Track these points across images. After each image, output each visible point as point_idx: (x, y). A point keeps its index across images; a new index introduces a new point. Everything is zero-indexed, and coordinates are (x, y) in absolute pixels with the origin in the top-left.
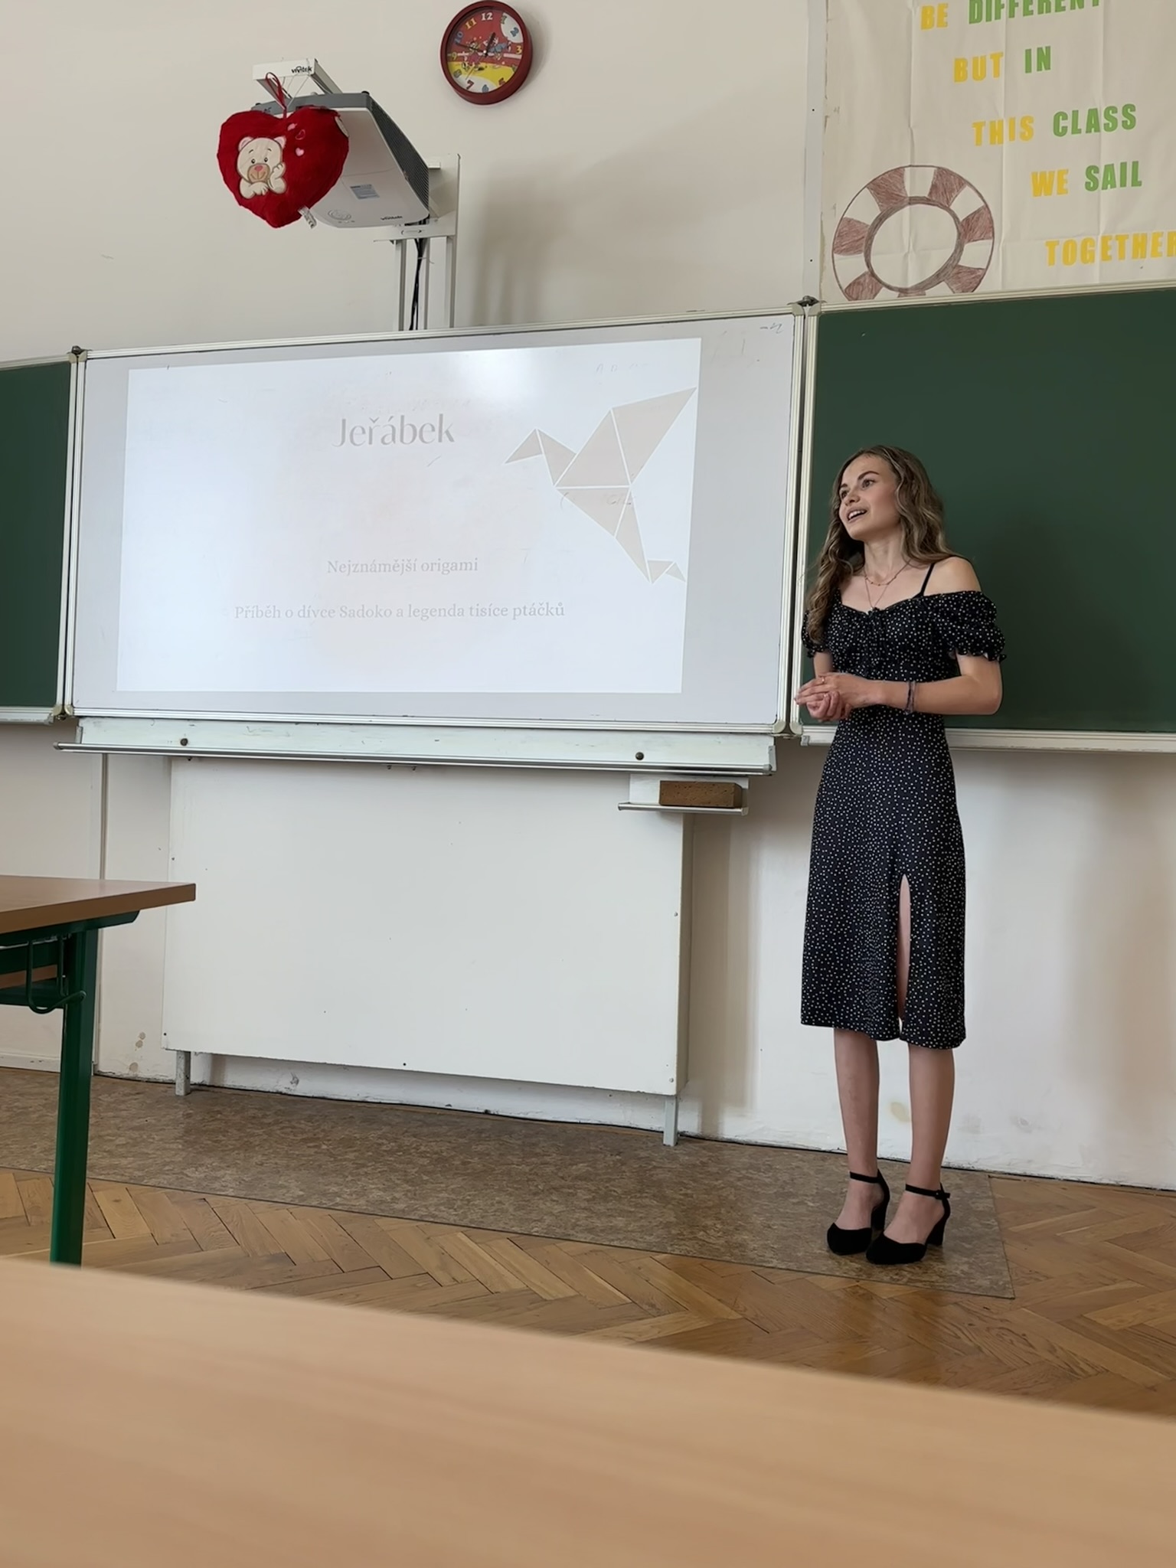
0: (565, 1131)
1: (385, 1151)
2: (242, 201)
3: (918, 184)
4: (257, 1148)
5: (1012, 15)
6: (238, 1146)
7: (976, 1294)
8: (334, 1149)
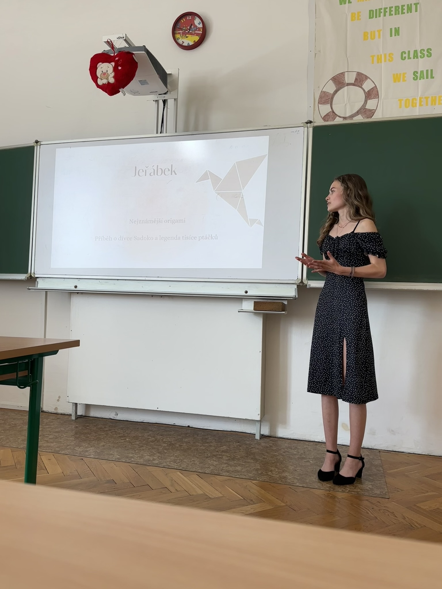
0: (218, 434)
1: (150, 441)
2: (98, 86)
3: (350, 78)
4: (102, 440)
5: (385, 15)
6: (95, 439)
7: (374, 497)
8: (131, 440)
